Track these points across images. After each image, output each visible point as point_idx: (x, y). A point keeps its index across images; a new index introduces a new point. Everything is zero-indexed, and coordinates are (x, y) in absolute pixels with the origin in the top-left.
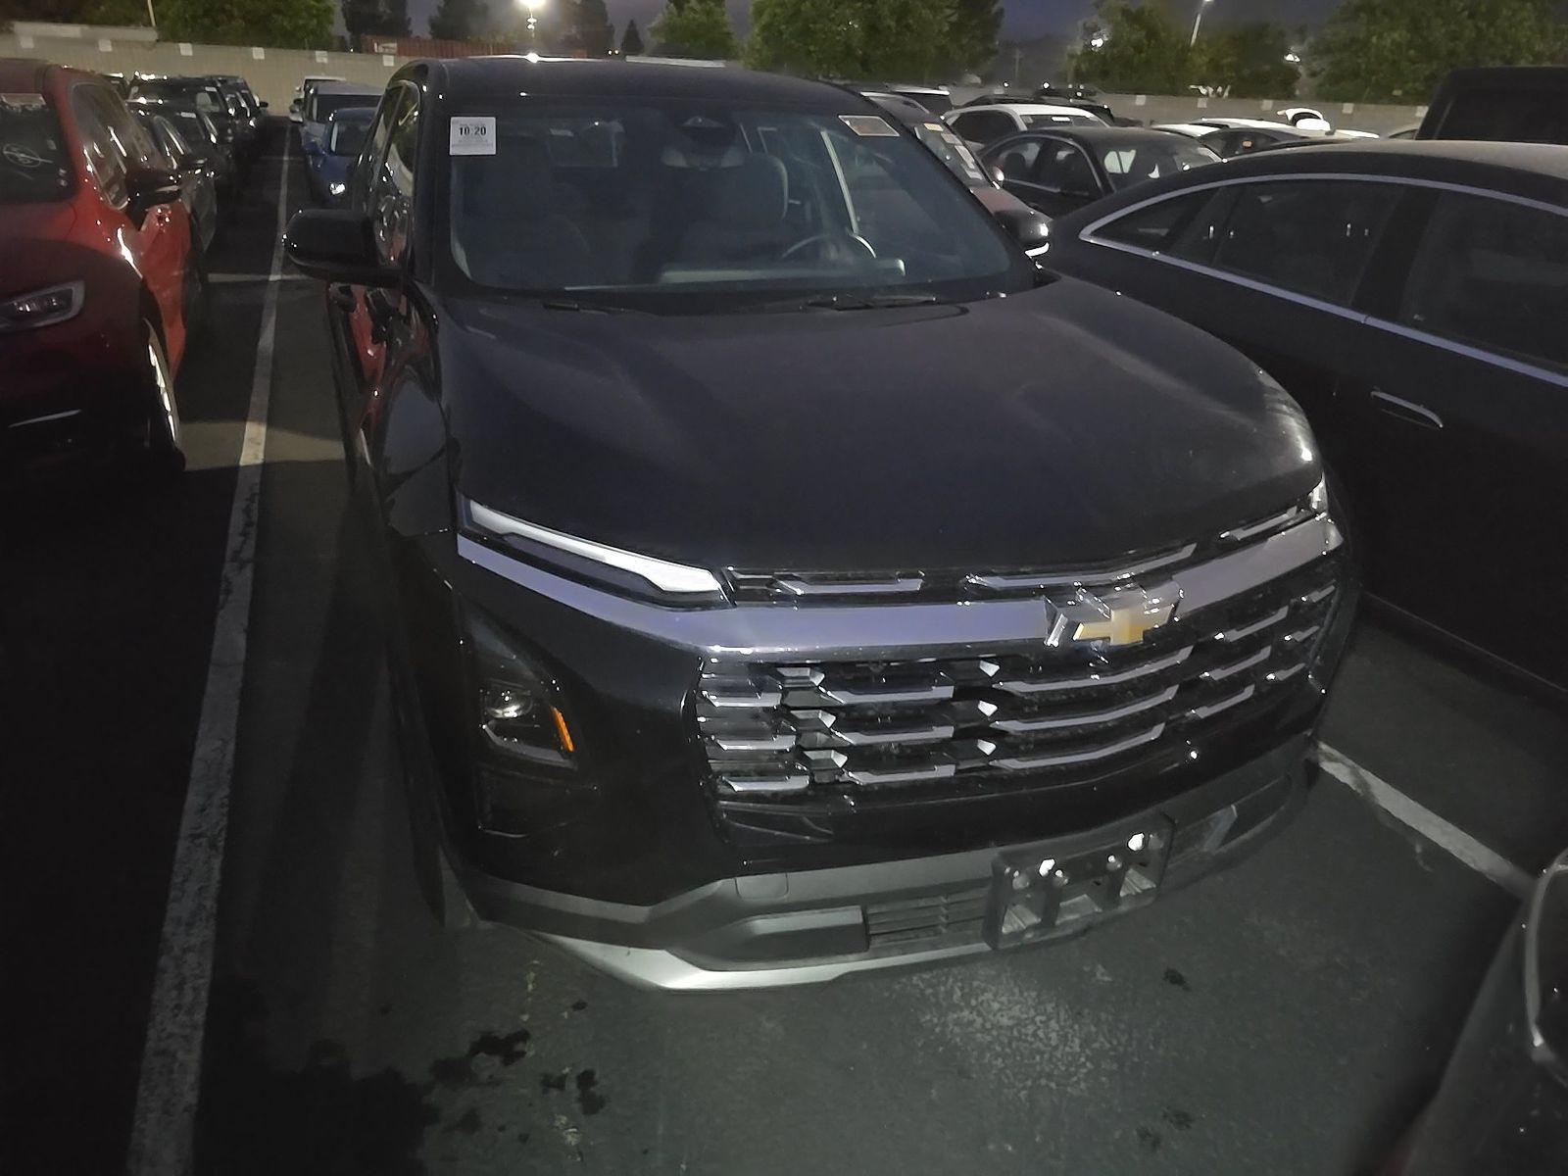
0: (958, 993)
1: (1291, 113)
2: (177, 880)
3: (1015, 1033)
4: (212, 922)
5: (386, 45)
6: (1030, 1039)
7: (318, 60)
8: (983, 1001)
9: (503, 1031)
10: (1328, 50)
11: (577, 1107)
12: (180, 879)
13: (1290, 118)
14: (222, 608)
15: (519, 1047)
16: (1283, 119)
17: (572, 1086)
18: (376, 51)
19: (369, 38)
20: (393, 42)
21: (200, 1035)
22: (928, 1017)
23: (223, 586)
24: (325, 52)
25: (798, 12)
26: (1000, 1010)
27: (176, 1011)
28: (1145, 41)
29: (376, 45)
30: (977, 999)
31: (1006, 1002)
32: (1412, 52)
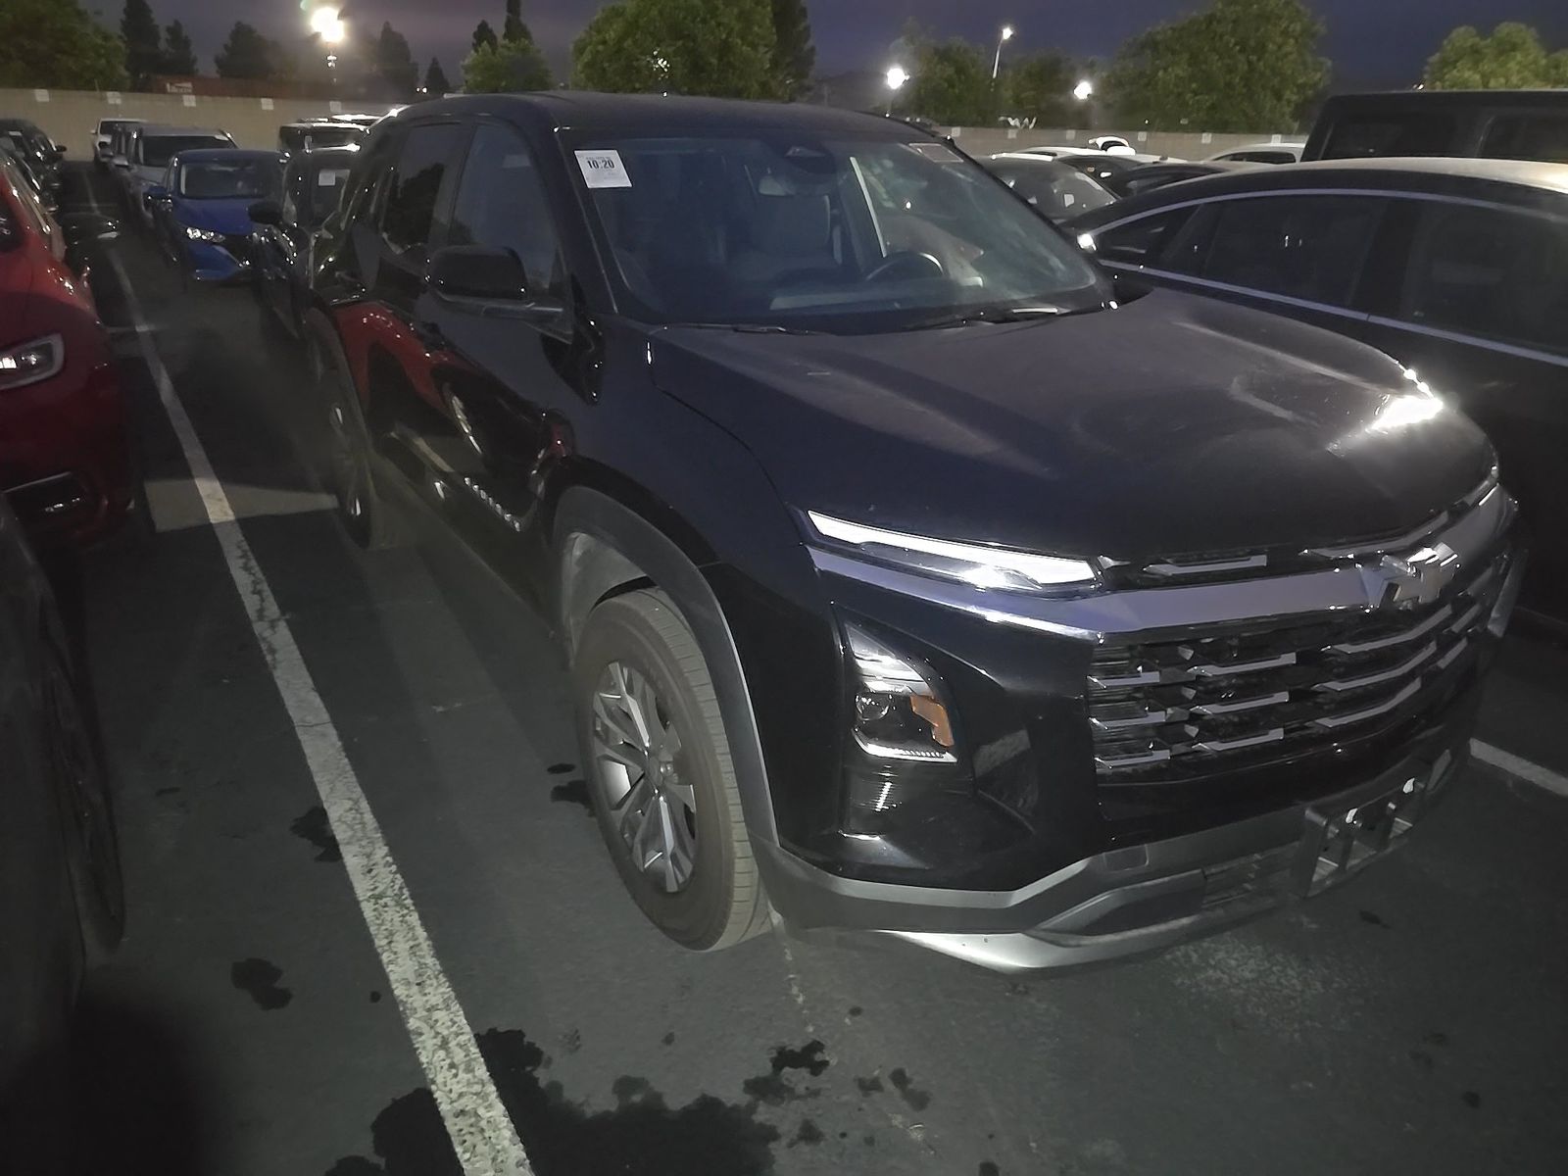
0: (1195, 957)
1: (1100, 141)
2: (380, 942)
3: (1261, 983)
4: (442, 977)
5: (179, 85)
6: (1277, 987)
7: (111, 101)
8: (1219, 960)
9: (797, 1045)
10: (1120, 84)
11: (905, 1105)
12: (384, 942)
13: (1100, 146)
14: (275, 668)
15: (818, 1057)
16: (1095, 146)
17: (889, 1086)
18: (169, 90)
19: (160, 77)
20: (186, 81)
21: (492, 1088)
22: (1179, 981)
23: (264, 647)
24: (116, 93)
25: (619, 51)
26: (1238, 966)
27: (454, 1071)
28: (955, 76)
29: (168, 85)
30: (1214, 959)
31: (1240, 958)
32: (1194, 86)
